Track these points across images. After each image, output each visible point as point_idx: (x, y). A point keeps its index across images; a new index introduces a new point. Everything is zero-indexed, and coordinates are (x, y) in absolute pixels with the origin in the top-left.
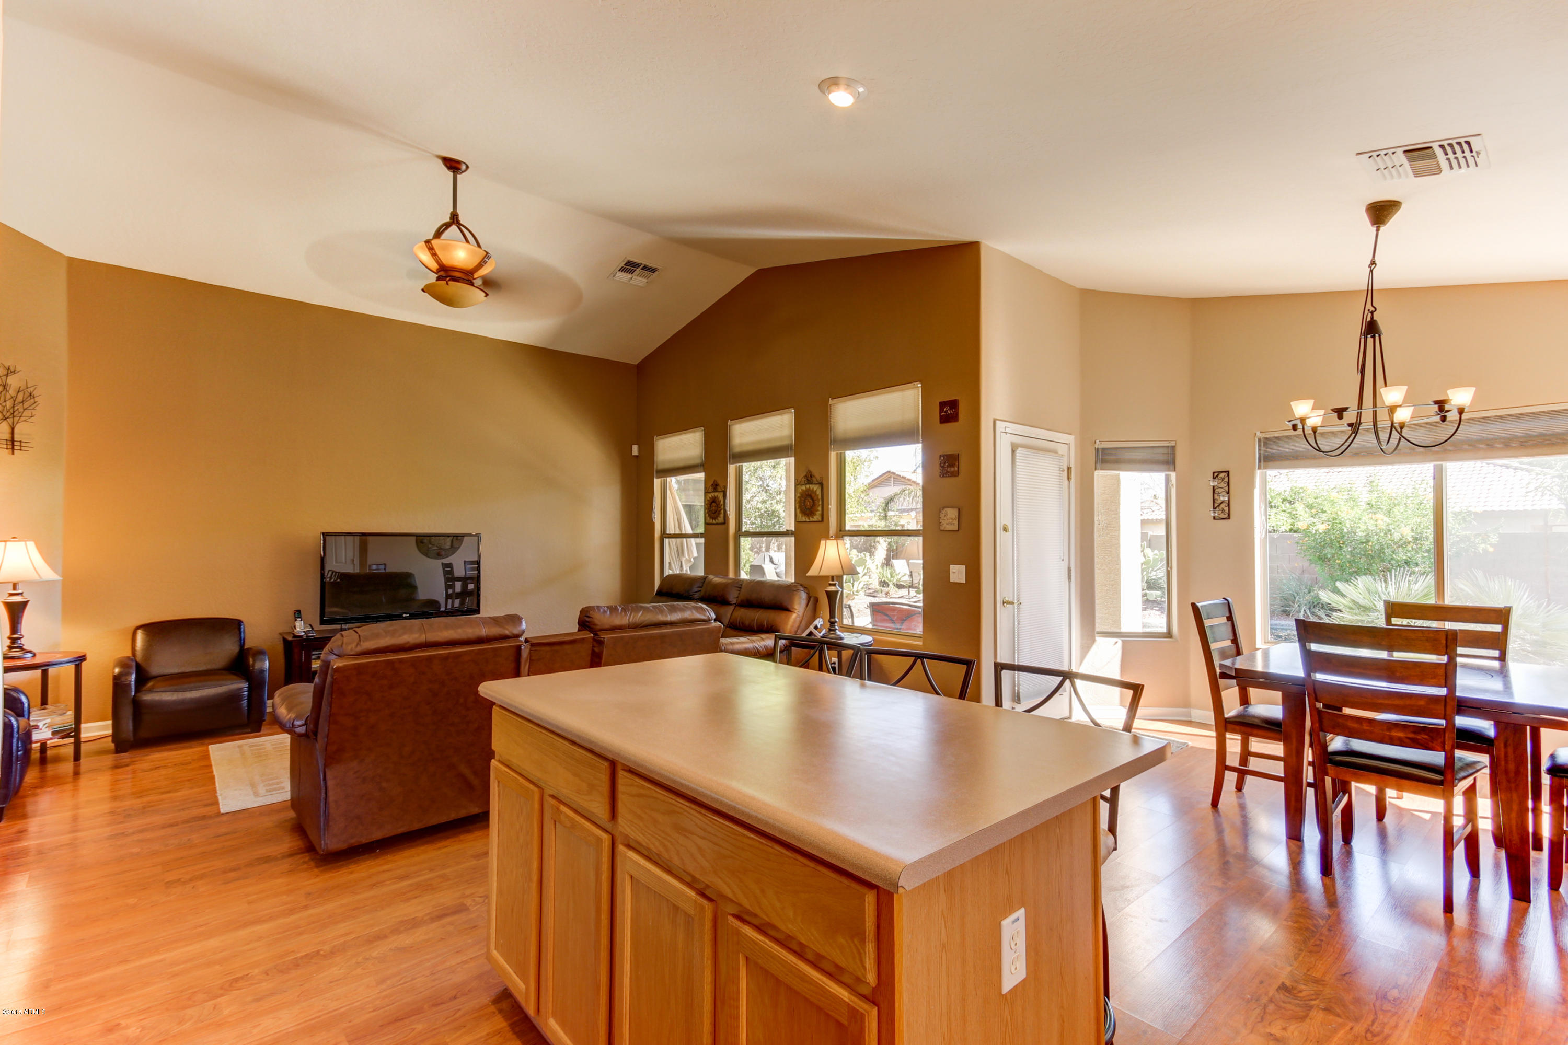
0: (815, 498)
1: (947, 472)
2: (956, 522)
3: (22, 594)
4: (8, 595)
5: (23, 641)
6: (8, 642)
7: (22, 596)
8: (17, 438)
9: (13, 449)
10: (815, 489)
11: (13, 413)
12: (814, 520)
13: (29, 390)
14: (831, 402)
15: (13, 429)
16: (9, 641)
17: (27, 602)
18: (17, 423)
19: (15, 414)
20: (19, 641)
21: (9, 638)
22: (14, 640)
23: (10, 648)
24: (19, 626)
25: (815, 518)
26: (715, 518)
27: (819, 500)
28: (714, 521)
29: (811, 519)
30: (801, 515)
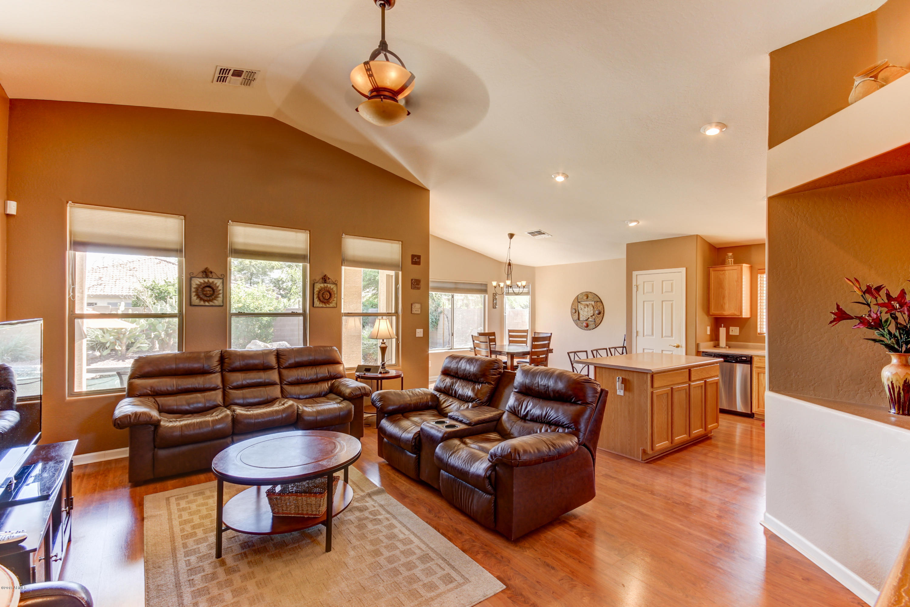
0: (332, 293)
1: (416, 287)
2: (420, 310)
10: (332, 287)
12: (330, 306)
14: (344, 236)
25: (331, 305)
26: (208, 301)
27: (335, 294)
28: (207, 304)
29: (328, 306)
30: (318, 303)
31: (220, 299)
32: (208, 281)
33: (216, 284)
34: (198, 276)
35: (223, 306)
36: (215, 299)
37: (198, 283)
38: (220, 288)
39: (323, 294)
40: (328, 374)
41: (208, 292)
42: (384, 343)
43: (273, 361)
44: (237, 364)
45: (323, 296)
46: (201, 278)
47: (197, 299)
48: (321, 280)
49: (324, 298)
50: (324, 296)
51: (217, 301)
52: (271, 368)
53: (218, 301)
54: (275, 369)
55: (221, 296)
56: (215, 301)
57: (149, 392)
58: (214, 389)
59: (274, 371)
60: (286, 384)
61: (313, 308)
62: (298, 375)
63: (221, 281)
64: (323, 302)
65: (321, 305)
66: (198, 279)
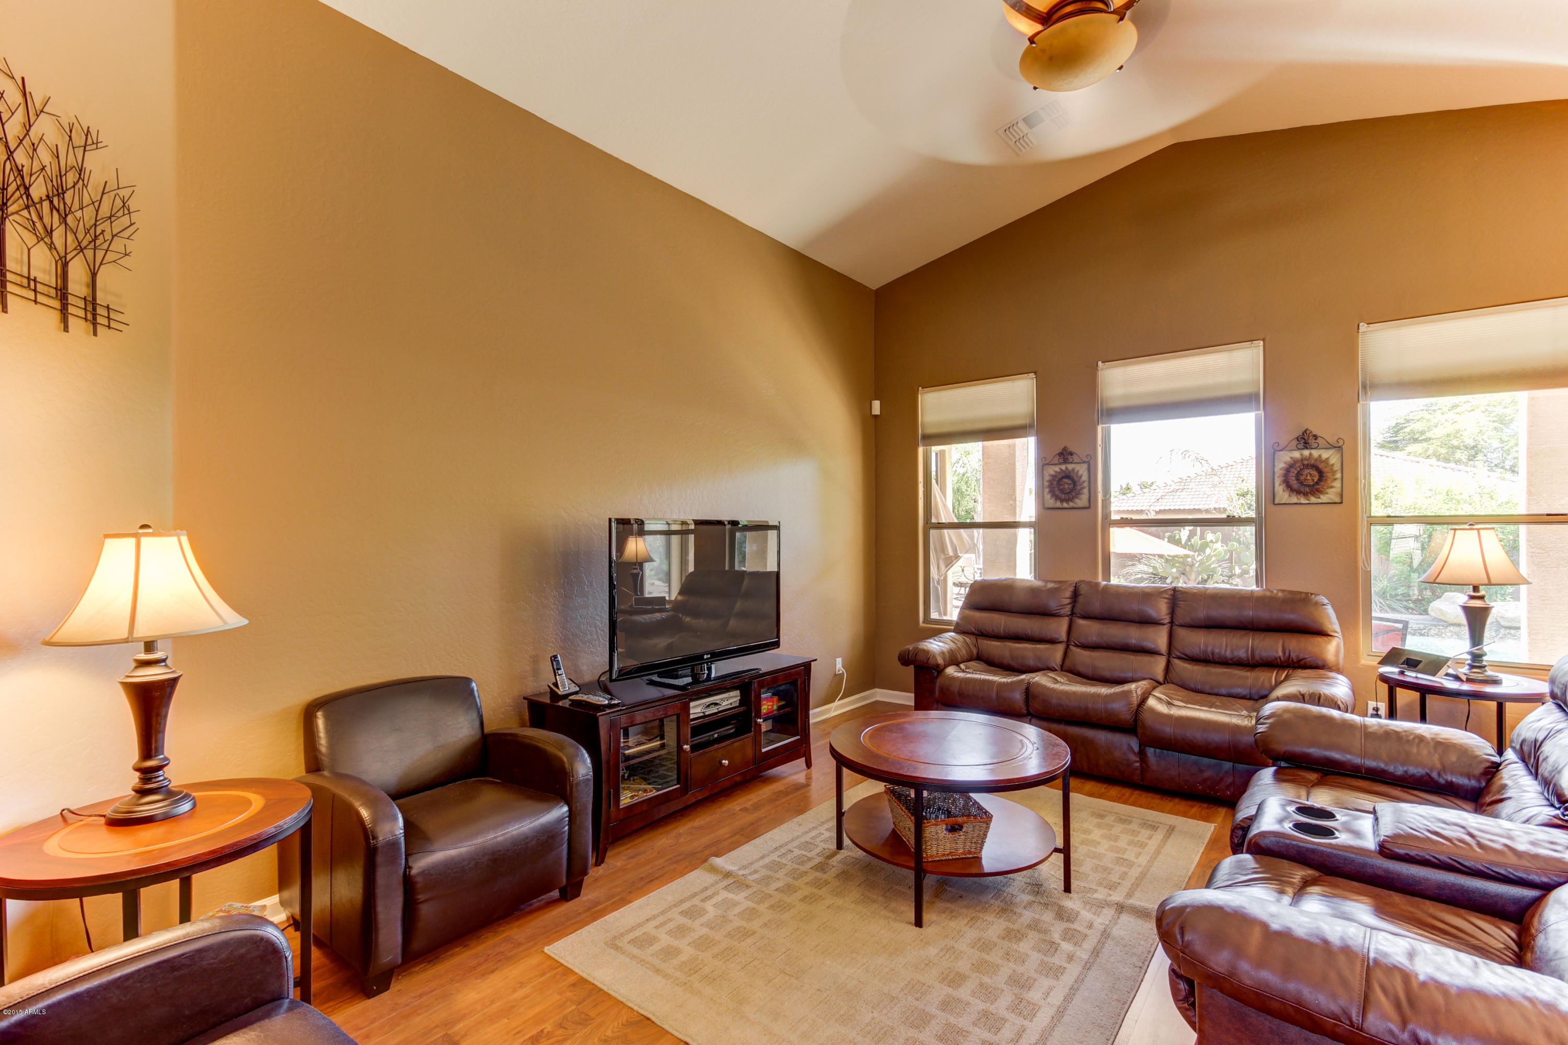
0: (1328, 470)
3: (164, 660)
4: (134, 665)
5: (168, 772)
6: (135, 778)
7: (166, 666)
8: (101, 298)
9: (95, 324)
10: (1327, 456)
11: (94, 240)
12: (1320, 500)
13: (122, 193)
14: (1363, 327)
15: (94, 275)
16: (138, 774)
17: (174, 681)
18: (101, 264)
19: (98, 242)
20: (161, 773)
21: (137, 769)
22: (147, 774)
23: (142, 792)
24: (160, 735)
25: (1324, 498)
26: (1067, 501)
27: (1334, 473)
28: (1065, 505)
29: (1313, 500)
30: (1286, 495)
31: (1084, 497)
32: (1067, 468)
33: (1078, 472)
34: (1052, 463)
35: (1089, 508)
36: (1077, 498)
37: (1053, 473)
38: (1085, 478)
39: (1299, 474)
40: (1280, 654)
41: (1066, 486)
42: (1482, 598)
43: (1161, 610)
44: (1096, 606)
45: (1298, 479)
46: (1056, 464)
47: (1051, 499)
48: (1295, 442)
49: (1302, 483)
50: (1302, 478)
51: (1080, 499)
52: (1155, 623)
53: (1082, 501)
54: (1163, 624)
55: (1086, 491)
56: (1077, 500)
57: (974, 630)
58: (1053, 642)
59: (1161, 627)
60: (1179, 658)
61: (1272, 506)
62: (1206, 645)
63: (1085, 466)
64: (1298, 492)
65: (1294, 499)
66: (1053, 467)
